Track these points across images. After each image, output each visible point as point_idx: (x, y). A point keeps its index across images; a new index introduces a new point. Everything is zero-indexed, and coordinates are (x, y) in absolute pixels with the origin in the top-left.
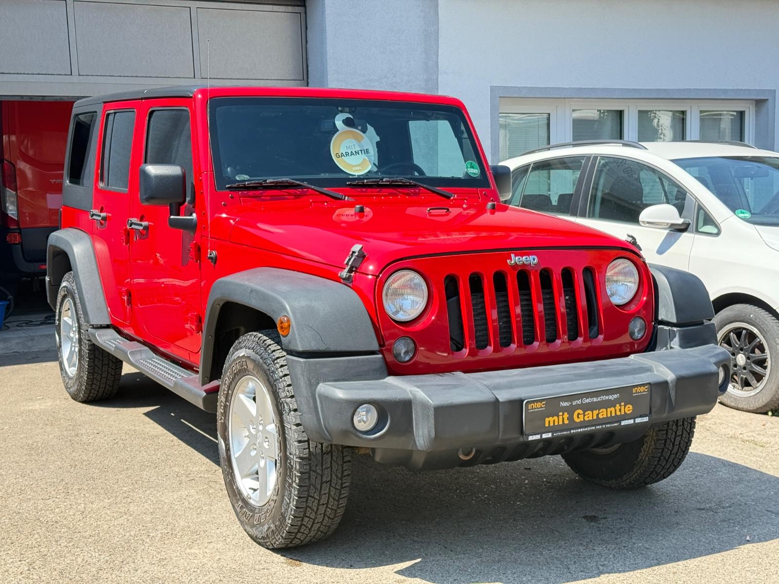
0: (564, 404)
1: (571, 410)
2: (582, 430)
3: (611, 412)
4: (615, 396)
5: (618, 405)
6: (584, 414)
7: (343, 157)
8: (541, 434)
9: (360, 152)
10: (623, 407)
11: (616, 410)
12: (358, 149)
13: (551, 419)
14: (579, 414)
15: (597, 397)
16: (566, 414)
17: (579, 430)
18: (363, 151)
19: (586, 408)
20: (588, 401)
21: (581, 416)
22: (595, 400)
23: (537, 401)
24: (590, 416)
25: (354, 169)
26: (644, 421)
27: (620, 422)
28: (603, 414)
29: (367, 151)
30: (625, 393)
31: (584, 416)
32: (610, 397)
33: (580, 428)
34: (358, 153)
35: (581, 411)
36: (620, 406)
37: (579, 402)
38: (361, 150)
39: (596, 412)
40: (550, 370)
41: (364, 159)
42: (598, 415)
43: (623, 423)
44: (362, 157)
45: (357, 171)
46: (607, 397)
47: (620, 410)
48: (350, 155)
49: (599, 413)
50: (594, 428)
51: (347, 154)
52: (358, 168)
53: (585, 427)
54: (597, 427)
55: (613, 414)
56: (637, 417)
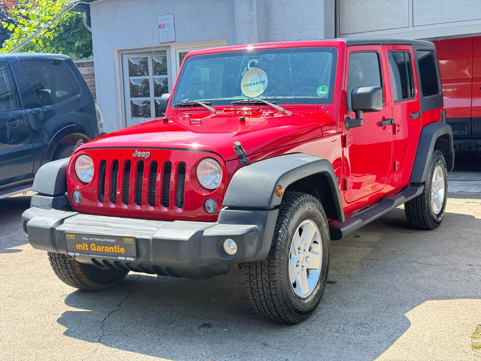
0: (85, 239)
1: (89, 243)
2: (96, 256)
3: (111, 249)
4: (114, 241)
5: (115, 246)
6: (96, 247)
8: (74, 252)
9: (259, 83)
10: (118, 249)
11: (114, 249)
13: (79, 246)
14: (93, 246)
15: (103, 238)
16: (86, 244)
17: (94, 256)
18: (261, 82)
19: (97, 244)
20: (97, 240)
21: (95, 248)
22: (101, 240)
23: (71, 234)
24: (100, 249)
26: (132, 260)
27: (117, 256)
28: (107, 249)
30: (119, 240)
31: (96, 248)
32: (110, 240)
33: (95, 254)
34: (258, 84)
35: (95, 246)
36: (117, 247)
37: (92, 239)
39: (103, 248)
41: (261, 87)
42: (104, 249)
43: (119, 258)
44: (261, 85)
45: (254, 94)
46: (108, 240)
47: (117, 250)
50: (102, 257)
51: (251, 84)
53: (98, 255)
54: (104, 257)
55: (113, 251)
56: (128, 257)
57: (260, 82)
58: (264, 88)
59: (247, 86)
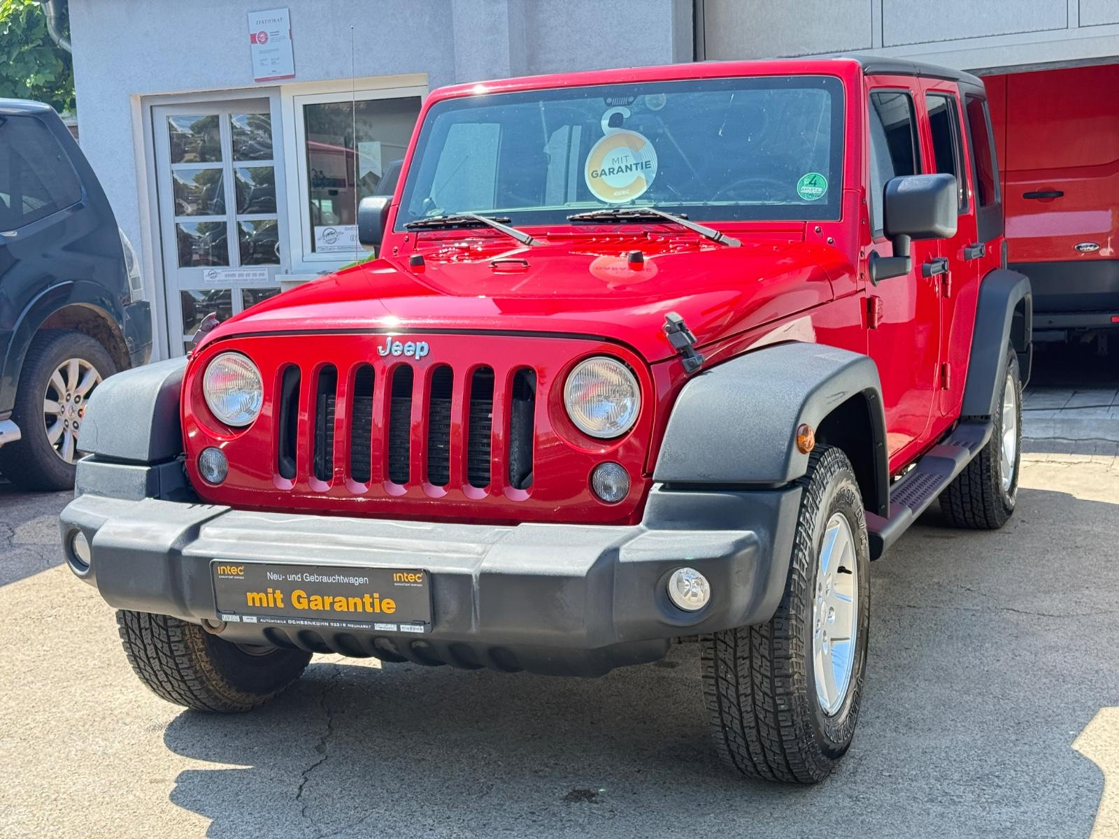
0: (274, 577)
1: (287, 588)
2: (306, 623)
3: (355, 604)
4: (362, 580)
5: (367, 596)
6: (308, 598)
8: (241, 615)
9: (634, 167)
10: (377, 602)
11: (363, 603)
12: (631, 161)
13: (257, 596)
14: (299, 597)
15: (329, 575)
16: (278, 592)
17: (302, 623)
18: (639, 166)
19: (313, 589)
20: (312, 579)
21: (304, 601)
22: (325, 579)
23: (230, 564)
24: (318, 603)
26: (416, 631)
27: (372, 623)
28: (341, 604)
29: (646, 165)
30: (381, 579)
31: (309, 601)
32: (352, 580)
33: (304, 619)
34: (631, 169)
35: (303, 594)
36: (372, 597)
37: (298, 578)
39: (328, 600)
41: (639, 178)
42: (332, 604)
43: (379, 627)
44: (638, 173)
45: (622, 196)
46: (346, 580)
47: (372, 605)
48: (615, 172)
49: (334, 602)
50: (327, 624)
51: (611, 171)
53: (312, 619)
54: (332, 624)
55: (360, 609)
56: (405, 623)
57: (636, 164)
58: (647, 182)
59: (601, 174)
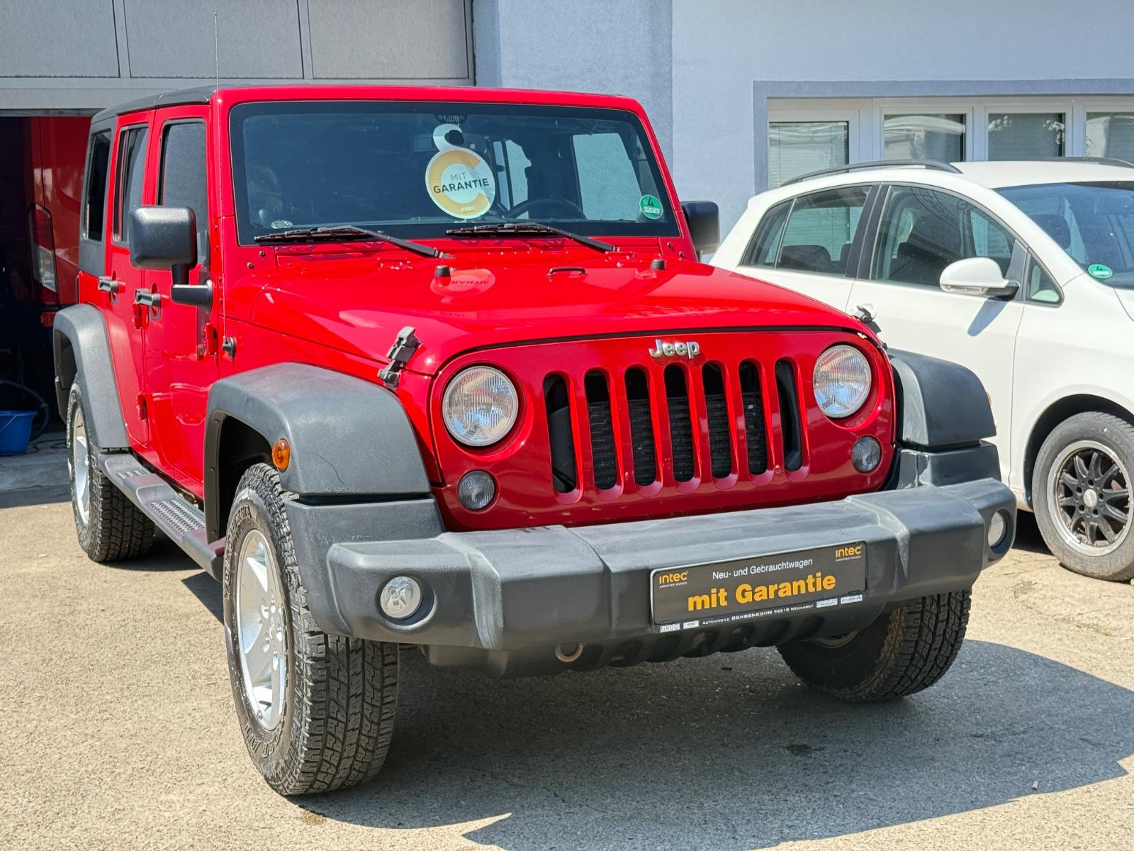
0: (721, 576)
1: (731, 585)
2: (750, 616)
3: (799, 587)
4: (806, 563)
5: (810, 577)
6: (753, 590)
7: (446, 192)
8: (682, 622)
9: (473, 184)
10: (819, 580)
11: (807, 585)
12: (469, 178)
13: (698, 599)
14: (744, 591)
15: (775, 564)
16: (722, 590)
17: (746, 616)
18: (478, 183)
19: (756, 581)
20: (758, 570)
21: (749, 596)
22: (772, 568)
23: (674, 571)
24: (762, 593)
25: (462, 209)
26: (855, 601)
27: (814, 602)
28: (786, 590)
29: (484, 183)
30: (823, 558)
31: (754, 593)
32: (797, 564)
33: (748, 612)
34: (470, 186)
35: (748, 587)
36: (815, 577)
37: (744, 572)
38: (475, 181)
39: (773, 588)
40: (707, 520)
41: (480, 195)
42: (776, 592)
43: (820, 605)
44: (477, 191)
46: (792, 565)
47: (814, 584)
48: (456, 188)
49: (779, 589)
50: (770, 612)
51: (452, 187)
52: (470, 209)
53: (756, 611)
54: (775, 611)
55: (803, 591)
56: (844, 595)
59: (443, 190)
